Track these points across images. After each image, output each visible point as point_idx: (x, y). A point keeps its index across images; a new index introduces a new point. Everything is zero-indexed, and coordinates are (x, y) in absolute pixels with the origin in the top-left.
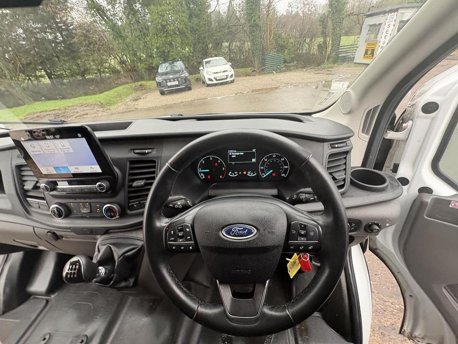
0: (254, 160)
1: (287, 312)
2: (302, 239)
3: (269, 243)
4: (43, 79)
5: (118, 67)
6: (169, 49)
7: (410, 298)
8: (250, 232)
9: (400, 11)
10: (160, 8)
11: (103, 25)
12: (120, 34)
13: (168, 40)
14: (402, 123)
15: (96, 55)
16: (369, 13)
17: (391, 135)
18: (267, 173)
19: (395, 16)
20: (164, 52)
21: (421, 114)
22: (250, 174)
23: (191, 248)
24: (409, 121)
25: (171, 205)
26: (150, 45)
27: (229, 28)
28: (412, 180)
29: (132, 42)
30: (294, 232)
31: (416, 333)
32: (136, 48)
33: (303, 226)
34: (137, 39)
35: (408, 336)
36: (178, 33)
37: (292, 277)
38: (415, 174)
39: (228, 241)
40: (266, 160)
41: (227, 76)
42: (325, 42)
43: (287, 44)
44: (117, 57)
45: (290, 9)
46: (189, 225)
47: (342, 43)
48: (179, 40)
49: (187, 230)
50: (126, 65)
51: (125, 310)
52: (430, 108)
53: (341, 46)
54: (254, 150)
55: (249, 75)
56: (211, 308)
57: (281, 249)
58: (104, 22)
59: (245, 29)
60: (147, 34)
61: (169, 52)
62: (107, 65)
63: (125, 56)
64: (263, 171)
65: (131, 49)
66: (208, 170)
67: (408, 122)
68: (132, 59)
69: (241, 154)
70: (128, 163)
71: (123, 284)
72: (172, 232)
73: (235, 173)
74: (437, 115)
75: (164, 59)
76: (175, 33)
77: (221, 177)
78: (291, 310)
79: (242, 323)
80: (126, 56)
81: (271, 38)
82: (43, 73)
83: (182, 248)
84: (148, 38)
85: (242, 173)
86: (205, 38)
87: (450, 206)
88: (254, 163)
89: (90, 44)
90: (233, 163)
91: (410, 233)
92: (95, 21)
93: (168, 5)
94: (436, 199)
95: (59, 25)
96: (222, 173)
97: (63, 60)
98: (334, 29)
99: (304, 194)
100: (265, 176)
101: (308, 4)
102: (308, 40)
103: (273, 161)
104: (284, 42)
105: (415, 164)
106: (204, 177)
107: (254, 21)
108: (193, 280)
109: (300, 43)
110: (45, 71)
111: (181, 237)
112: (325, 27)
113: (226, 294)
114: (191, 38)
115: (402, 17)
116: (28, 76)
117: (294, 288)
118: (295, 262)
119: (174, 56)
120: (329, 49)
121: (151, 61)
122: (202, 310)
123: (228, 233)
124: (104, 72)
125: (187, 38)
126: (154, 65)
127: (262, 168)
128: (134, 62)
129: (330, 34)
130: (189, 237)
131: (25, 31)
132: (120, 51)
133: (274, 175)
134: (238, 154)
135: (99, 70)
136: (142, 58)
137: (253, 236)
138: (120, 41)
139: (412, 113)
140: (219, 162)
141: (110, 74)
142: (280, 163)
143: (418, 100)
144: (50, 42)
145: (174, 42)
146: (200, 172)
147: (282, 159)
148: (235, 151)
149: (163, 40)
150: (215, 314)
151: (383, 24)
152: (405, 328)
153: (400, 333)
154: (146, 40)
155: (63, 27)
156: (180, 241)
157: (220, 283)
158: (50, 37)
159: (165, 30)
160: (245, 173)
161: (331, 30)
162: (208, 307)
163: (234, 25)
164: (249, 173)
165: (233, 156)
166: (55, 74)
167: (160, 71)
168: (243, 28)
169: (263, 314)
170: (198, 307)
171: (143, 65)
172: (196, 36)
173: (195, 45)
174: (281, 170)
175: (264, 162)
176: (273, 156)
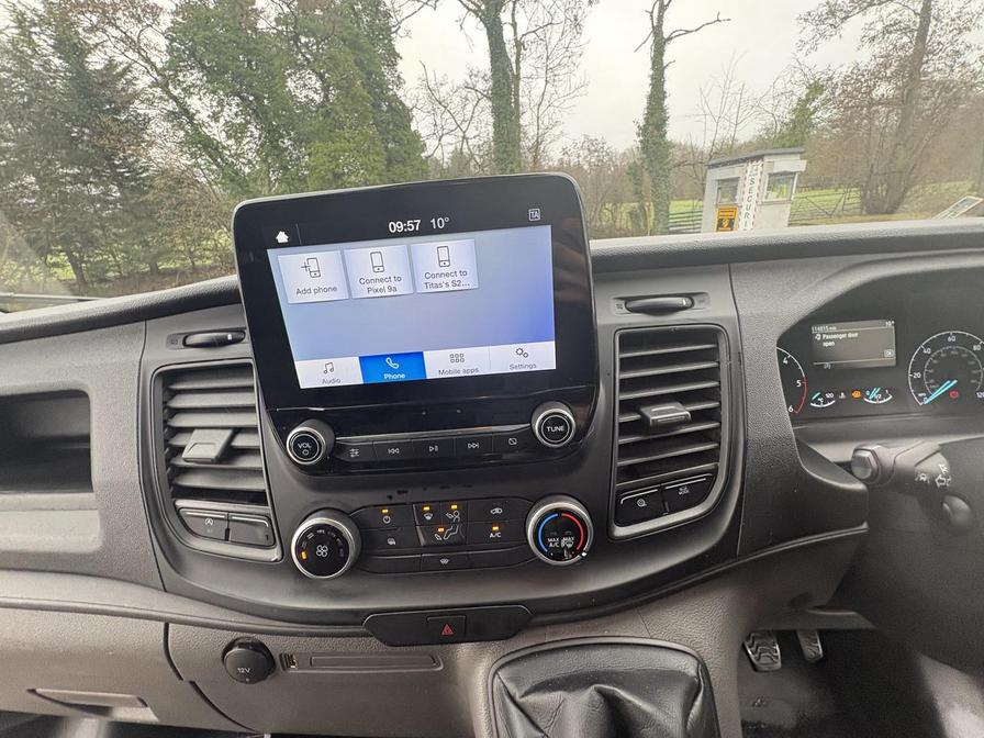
0: (889, 354)
4: (59, 271)
9: (766, 159)
10: (332, 146)
11: (213, 172)
15: (190, 225)
16: (713, 162)
18: (933, 391)
19: (760, 167)
22: (873, 398)
40: (928, 351)
42: (642, 207)
45: (566, 158)
53: (671, 212)
54: (889, 324)
58: (215, 167)
62: (211, 244)
64: (919, 386)
69: (850, 335)
70: (617, 345)
73: (829, 396)
82: (63, 257)
85: (849, 394)
89: (180, 204)
90: (828, 364)
92: (197, 165)
93: (349, 141)
95: (119, 170)
96: (796, 397)
97: (114, 234)
98: (655, 186)
100: (926, 400)
101: (595, 151)
102: (609, 205)
103: (948, 352)
109: (594, 209)
110: (69, 254)
115: (772, 168)
116: (24, 263)
120: (651, 219)
127: (917, 375)
129: (650, 194)
131: (40, 181)
133: (955, 395)
134: (841, 336)
135: (191, 253)
140: (785, 362)
141: (216, 260)
142: (971, 358)
144: (92, 200)
147: (975, 348)
148: (834, 328)
151: (742, 178)
155: (127, 175)
158: (94, 192)
160: (857, 395)
161: (650, 188)
164: (870, 394)
165: (826, 344)
166: (89, 261)
174: (973, 381)
175: (922, 357)
176: (950, 339)
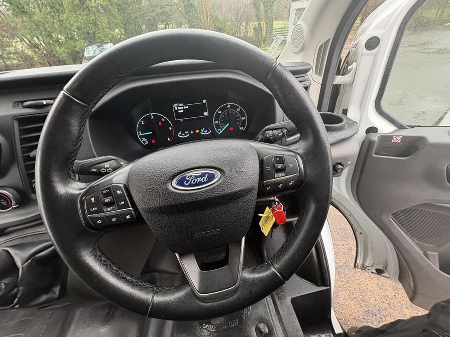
0: (206, 114)
1: (273, 269)
2: (280, 174)
3: (239, 187)
5: (29, 52)
6: (94, 30)
7: (360, 235)
8: (211, 177)
12: (23, 10)
13: (91, 19)
14: (347, 66)
17: (339, 80)
18: (223, 128)
20: (88, 33)
21: (365, 51)
22: (204, 132)
23: (128, 217)
24: (354, 63)
25: (94, 170)
26: (68, 25)
27: (162, 7)
28: (360, 122)
29: (42, 20)
30: (268, 168)
31: (367, 264)
32: (49, 27)
33: (278, 159)
34: (49, 16)
35: (361, 268)
36: (102, 11)
37: (266, 234)
38: (362, 115)
39: (183, 194)
40: (220, 112)
42: (259, 25)
43: (225, 26)
44: (25, 39)
46: (122, 186)
47: (274, 27)
48: (105, 19)
49: (118, 192)
50: (39, 49)
51: (72, 327)
52: (373, 43)
53: (273, 28)
54: (204, 101)
56: (173, 293)
57: (255, 192)
59: (180, 9)
60: (62, 11)
61: (94, 33)
62: (12, 49)
63: (35, 38)
64: (218, 126)
65: (43, 29)
66: (151, 133)
67: (352, 64)
68: (47, 41)
70: (16, 124)
71: (44, 298)
72: (93, 199)
73: (187, 132)
74: (378, 50)
75: (90, 42)
76: (98, 11)
77: (169, 139)
78: (277, 266)
79: (218, 300)
80: (37, 38)
81: (209, 20)
83: (114, 219)
84: (64, 16)
85: (194, 131)
86: (136, 18)
87: (393, 141)
88: (206, 118)
90: (181, 120)
91: (361, 174)
94: (382, 136)
96: (170, 134)
98: (266, 12)
99: (271, 131)
100: (221, 132)
102: (244, 24)
103: (228, 112)
104: (221, 24)
105: (362, 105)
106: (147, 143)
108: (156, 271)
109: (237, 26)
111: (109, 205)
112: (258, 10)
113: (191, 268)
114: (120, 17)
117: (265, 251)
118: (267, 218)
119: (103, 38)
120: (264, 32)
121: (73, 44)
122: (159, 299)
123: (180, 183)
124: (9, 59)
125: (115, 17)
126: (78, 49)
127: (217, 122)
128: (50, 45)
129: (263, 17)
130: (123, 203)
132: (27, 31)
133: (231, 129)
134: (186, 108)
136: (60, 41)
137: (217, 181)
138: (25, 19)
139: (355, 54)
140: (163, 120)
141: (19, 60)
143: (361, 38)
145: (99, 21)
146: (141, 137)
147: (238, 110)
148: (182, 105)
149: (85, 18)
150: (179, 299)
152: (358, 262)
153: (355, 267)
154: (62, 18)
156: (109, 211)
157: (180, 256)
159: (85, 7)
160: (197, 131)
161: (263, 13)
162: (169, 292)
163: (167, 5)
164: (202, 131)
165: (179, 111)
167: (86, 55)
168: (178, 9)
169: (245, 280)
170: (153, 297)
171: (63, 49)
172: (125, 15)
173: (125, 25)
174: (238, 123)
175: (218, 115)
176: (228, 107)
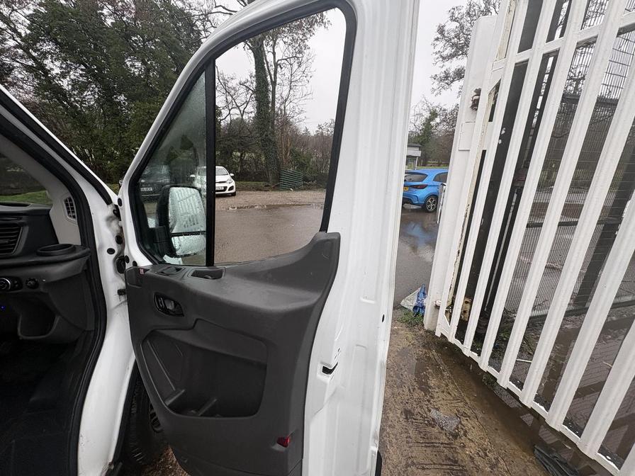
12: (84, 124)
26: (128, 142)
29: (101, 135)
32: (107, 142)
41: (225, 188)
43: (309, 162)
55: (260, 190)
63: (87, 150)
65: (98, 144)
68: (97, 155)
81: (288, 155)
84: (126, 134)
104: (304, 161)
107: (267, 136)
132: (79, 143)
136: (114, 156)
138: (83, 131)
